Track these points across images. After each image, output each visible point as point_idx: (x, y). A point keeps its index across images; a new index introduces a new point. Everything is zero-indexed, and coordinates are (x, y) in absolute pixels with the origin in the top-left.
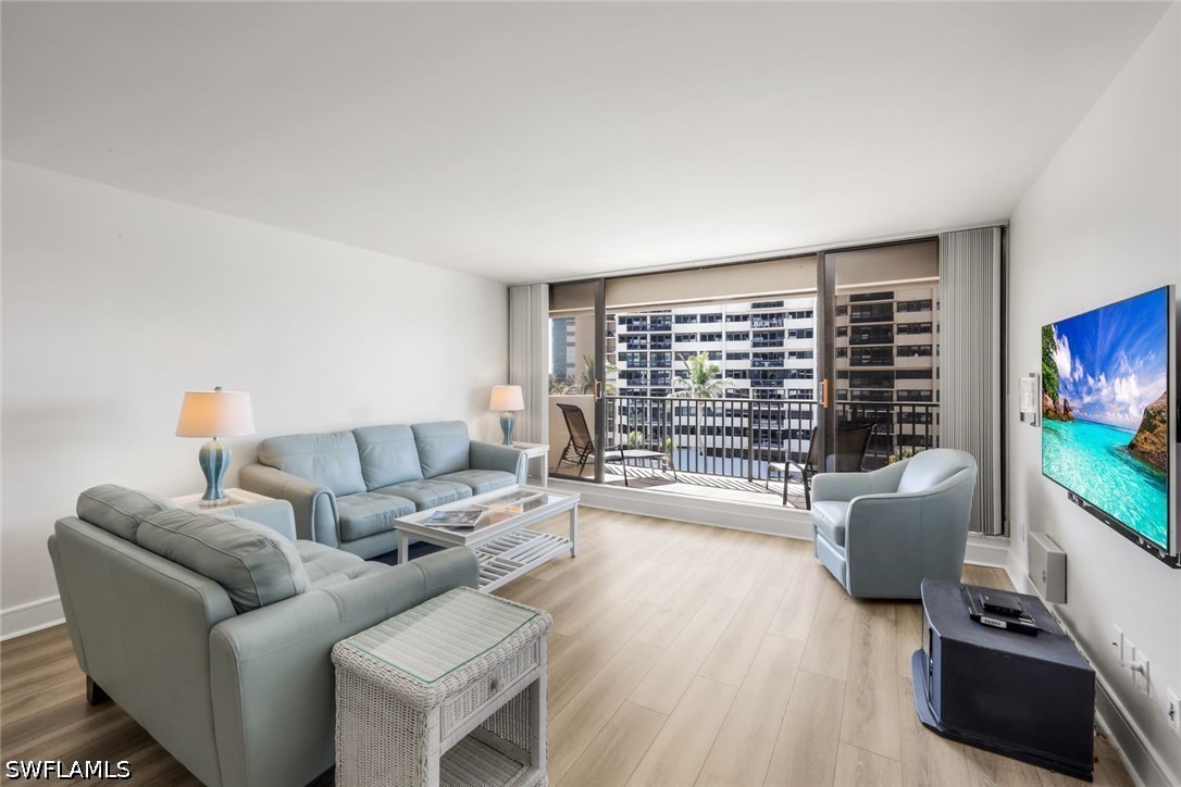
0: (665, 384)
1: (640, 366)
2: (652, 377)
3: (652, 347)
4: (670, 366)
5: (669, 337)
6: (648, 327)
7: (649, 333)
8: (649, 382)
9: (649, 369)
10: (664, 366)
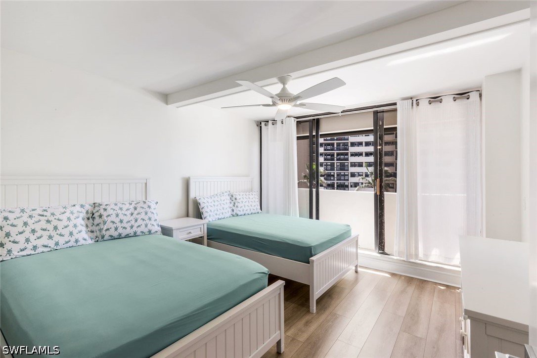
0: (345, 180)
1: (331, 170)
2: (338, 175)
3: (337, 160)
4: (348, 170)
5: (347, 154)
6: (335, 149)
7: (335, 152)
8: (336, 179)
9: (336, 172)
10: (345, 170)
